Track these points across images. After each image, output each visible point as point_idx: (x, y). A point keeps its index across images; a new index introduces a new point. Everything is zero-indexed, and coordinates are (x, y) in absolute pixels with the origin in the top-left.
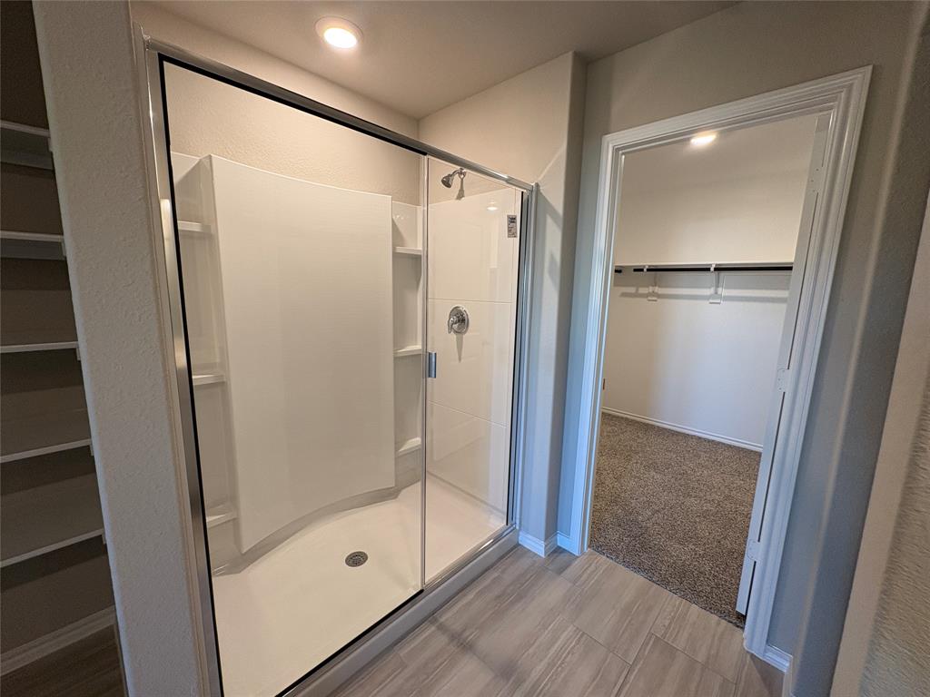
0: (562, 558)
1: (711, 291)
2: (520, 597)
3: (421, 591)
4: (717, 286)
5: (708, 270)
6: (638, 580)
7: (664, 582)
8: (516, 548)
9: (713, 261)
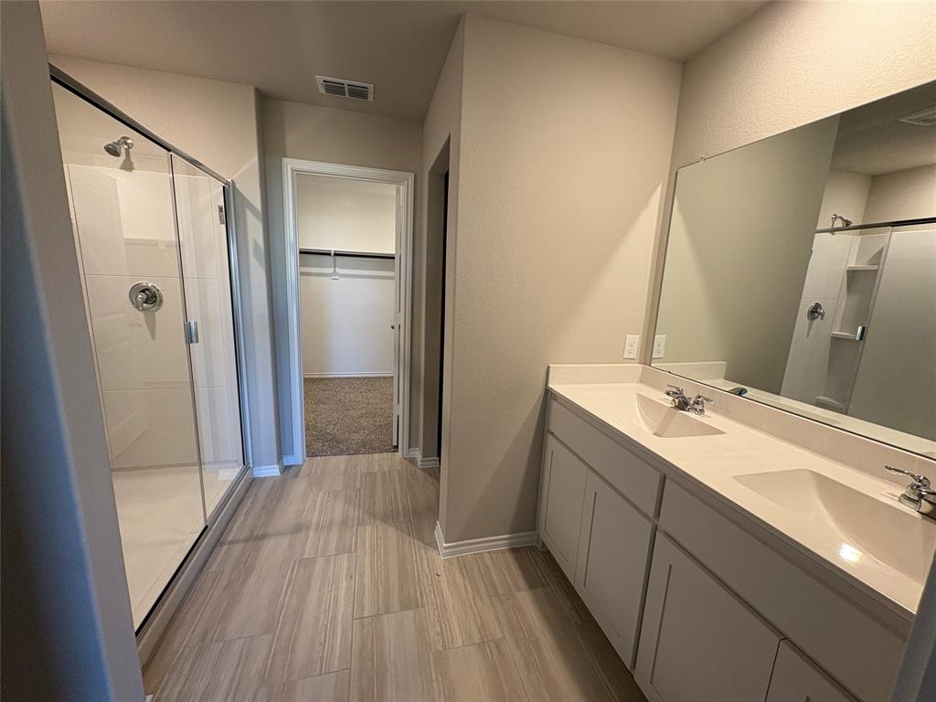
0: (292, 471)
1: (332, 270)
2: (278, 500)
3: (206, 527)
4: (335, 267)
5: (330, 254)
6: (343, 458)
7: (357, 452)
8: (254, 482)
9: (332, 248)
